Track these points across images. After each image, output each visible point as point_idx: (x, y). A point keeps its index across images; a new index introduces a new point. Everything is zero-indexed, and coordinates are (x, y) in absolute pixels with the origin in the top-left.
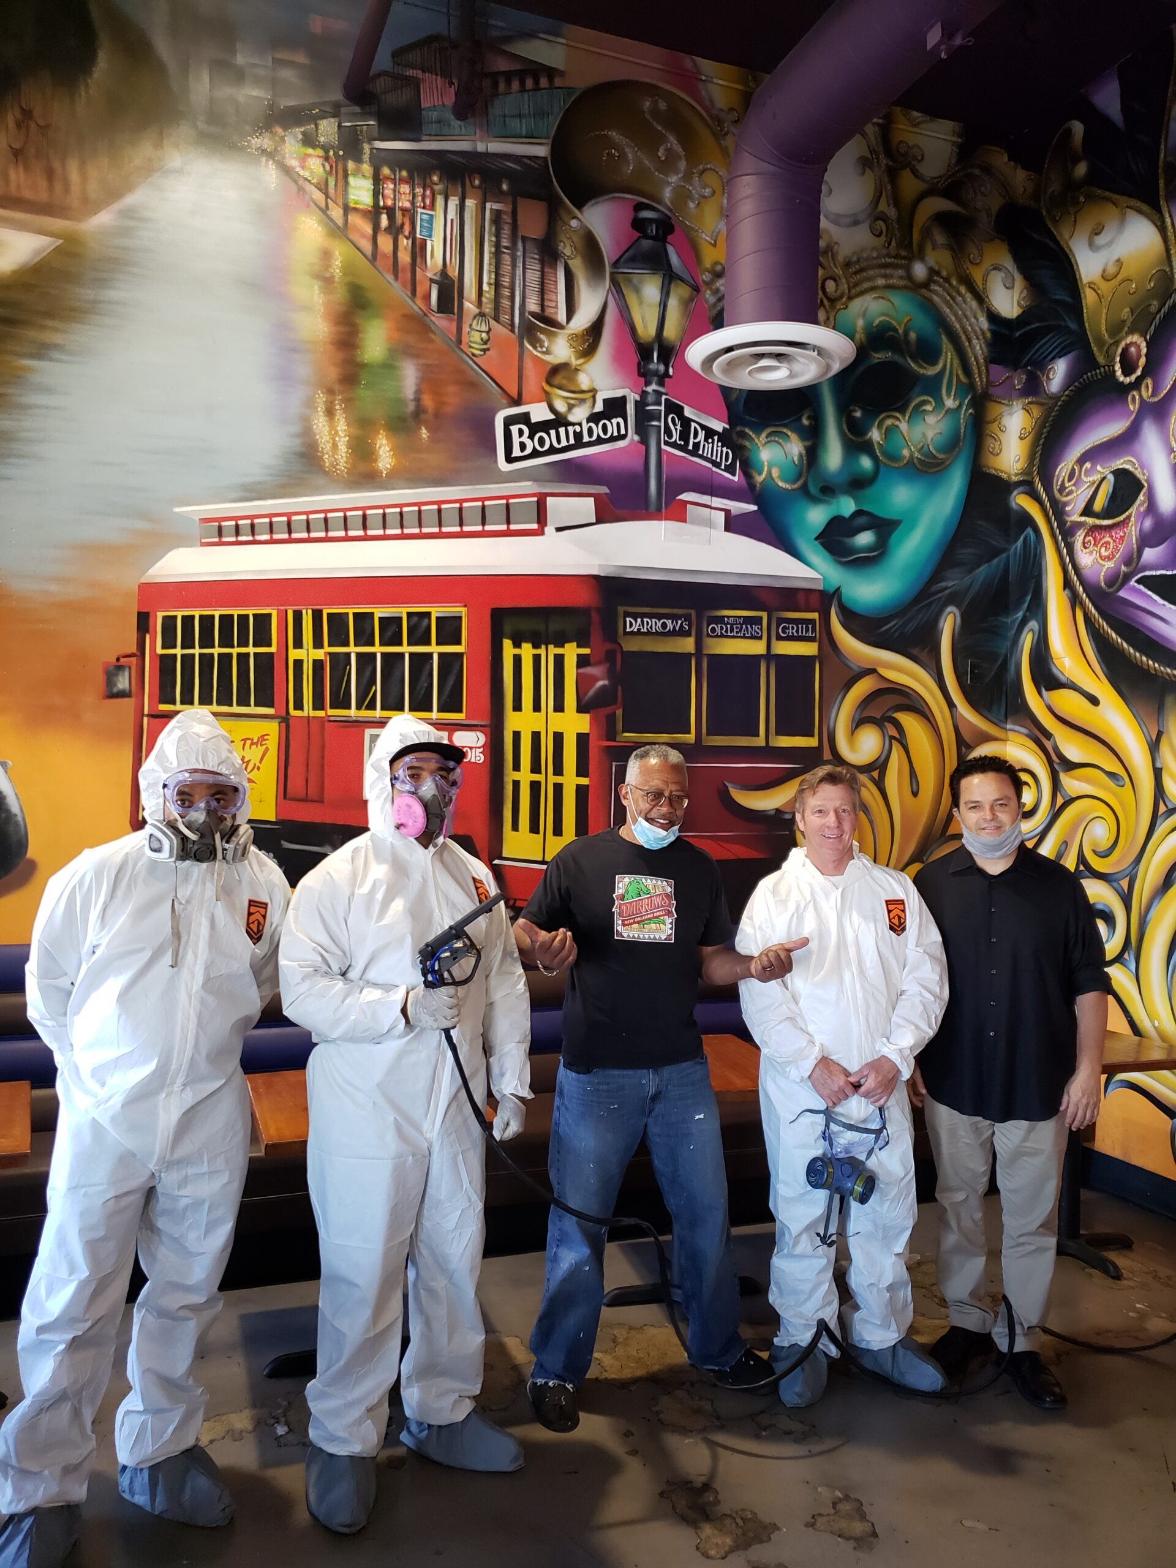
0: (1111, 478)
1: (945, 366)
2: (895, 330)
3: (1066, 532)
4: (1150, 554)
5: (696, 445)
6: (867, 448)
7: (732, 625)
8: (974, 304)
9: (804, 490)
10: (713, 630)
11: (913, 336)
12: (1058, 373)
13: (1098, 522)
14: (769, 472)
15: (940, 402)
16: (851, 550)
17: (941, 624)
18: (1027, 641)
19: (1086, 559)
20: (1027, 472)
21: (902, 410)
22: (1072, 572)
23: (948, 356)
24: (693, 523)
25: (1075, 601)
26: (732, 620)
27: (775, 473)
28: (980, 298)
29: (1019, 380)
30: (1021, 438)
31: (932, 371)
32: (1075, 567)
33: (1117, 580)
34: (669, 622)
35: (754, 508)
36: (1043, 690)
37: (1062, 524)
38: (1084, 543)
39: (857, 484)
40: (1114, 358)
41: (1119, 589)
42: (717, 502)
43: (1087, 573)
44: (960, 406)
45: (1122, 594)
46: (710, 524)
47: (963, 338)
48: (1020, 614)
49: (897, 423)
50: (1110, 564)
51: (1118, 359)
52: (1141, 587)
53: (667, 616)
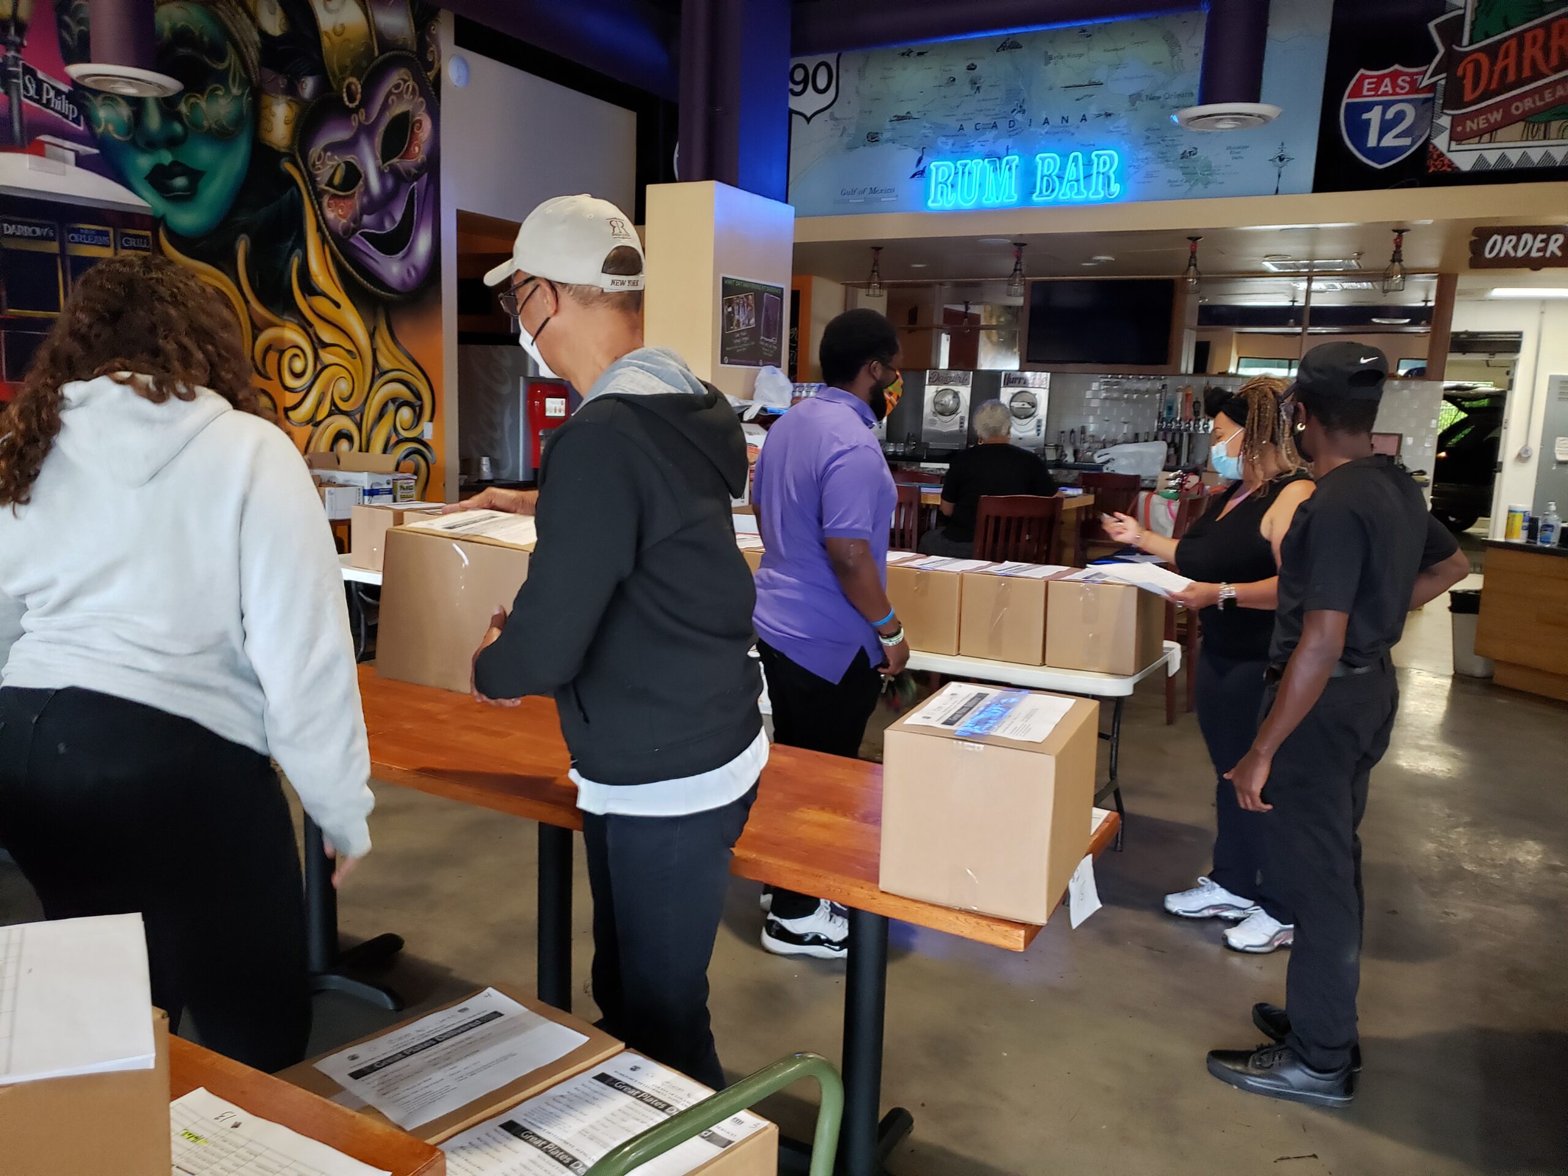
0: (343, 165)
1: (230, 64)
2: (193, 33)
3: (318, 195)
4: (366, 219)
5: (49, 100)
6: (178, 117)
7: (87, 235)
8: (248, 21)
9: (133, 143)
10: (73, 238)
11: (206, 39)
12: (308, 86)
13: (336, 192)
14: (106, 126)
15: (228, 91)
16: (172, 189)
17: (237, 245)
18: (295, 262)
19: (330, 215)
20: (290, 147)
21: (202, 92)
22: (322, 222)
23: (232, 58)
24: (50, 158)
25: (324, 241)
26: (86, 232)
27: (111, 128)
28: (253, 18)
29: (282, 83)
30: (286, 124)
31: (221, 67)
32: (324, 218)
33: (349, 232)
34: (37, 230)
35: (96, 151)
36: (306, 295)
37: (314, 188)
38: (328, 204)
39: (173, 143)
40: (342, 89)
41: (350, 237)
42: (68, 144)
43: (331, 224)
44: (243, 94)
45: (352, 240)
46: (64, 160)
47: (242, 44)
48: (290, 244)
49: (198, 101)
50: (344, 221)
51: (345, 90)
52: (363, 239)
53: (36, 225)
